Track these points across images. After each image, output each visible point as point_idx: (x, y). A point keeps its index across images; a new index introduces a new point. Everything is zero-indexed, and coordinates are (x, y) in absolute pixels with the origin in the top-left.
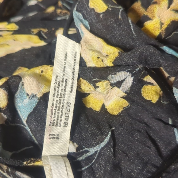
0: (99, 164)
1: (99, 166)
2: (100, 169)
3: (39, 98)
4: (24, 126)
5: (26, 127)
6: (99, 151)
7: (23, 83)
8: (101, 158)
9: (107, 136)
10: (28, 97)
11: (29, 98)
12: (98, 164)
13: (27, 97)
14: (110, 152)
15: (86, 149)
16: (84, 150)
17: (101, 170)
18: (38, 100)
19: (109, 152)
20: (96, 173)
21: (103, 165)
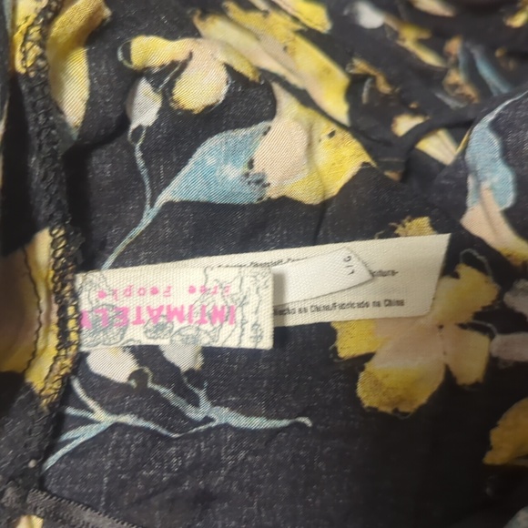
0: (180, 454)
1: (172, 458)
2: (169, 466)
3: (265, 199)
4: (148, 202)
5: (148, 206)
6: (213, 425)
7: (269, 128)
8: (199, 447)
9: (269, 417)
10: (246, 170)
11: (247, 175)
12: (177, 452)
13: (243, 169)
14: (233, 454)
15: (202, 394)
16: (196, 391)
17: (169, 470)
18: (258, 200)
19: (230, 451)
20: (150, 464)
21: (183, 464)
